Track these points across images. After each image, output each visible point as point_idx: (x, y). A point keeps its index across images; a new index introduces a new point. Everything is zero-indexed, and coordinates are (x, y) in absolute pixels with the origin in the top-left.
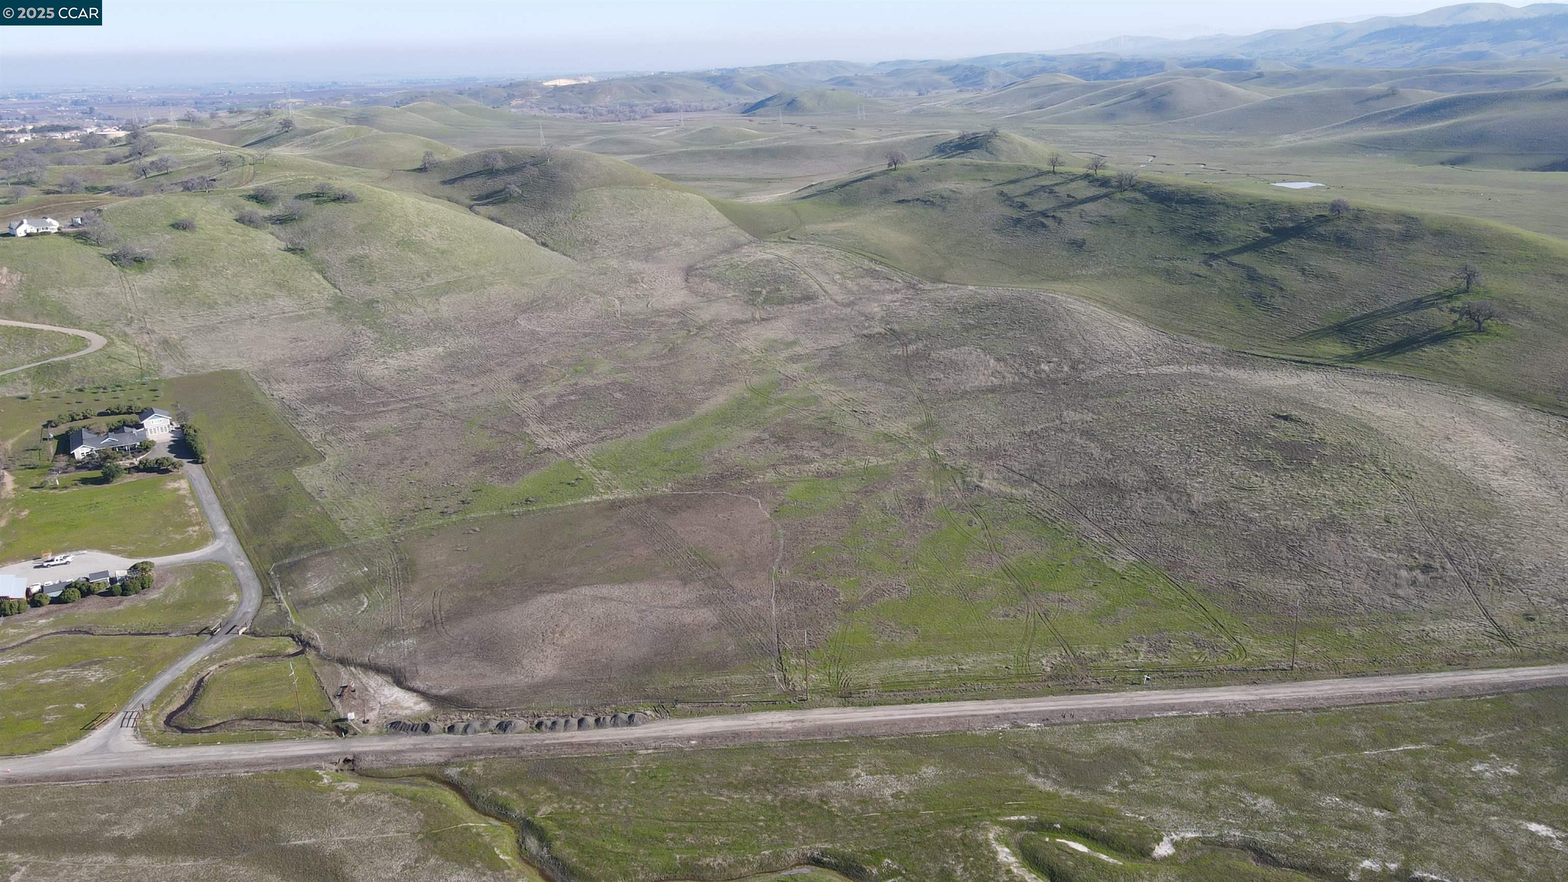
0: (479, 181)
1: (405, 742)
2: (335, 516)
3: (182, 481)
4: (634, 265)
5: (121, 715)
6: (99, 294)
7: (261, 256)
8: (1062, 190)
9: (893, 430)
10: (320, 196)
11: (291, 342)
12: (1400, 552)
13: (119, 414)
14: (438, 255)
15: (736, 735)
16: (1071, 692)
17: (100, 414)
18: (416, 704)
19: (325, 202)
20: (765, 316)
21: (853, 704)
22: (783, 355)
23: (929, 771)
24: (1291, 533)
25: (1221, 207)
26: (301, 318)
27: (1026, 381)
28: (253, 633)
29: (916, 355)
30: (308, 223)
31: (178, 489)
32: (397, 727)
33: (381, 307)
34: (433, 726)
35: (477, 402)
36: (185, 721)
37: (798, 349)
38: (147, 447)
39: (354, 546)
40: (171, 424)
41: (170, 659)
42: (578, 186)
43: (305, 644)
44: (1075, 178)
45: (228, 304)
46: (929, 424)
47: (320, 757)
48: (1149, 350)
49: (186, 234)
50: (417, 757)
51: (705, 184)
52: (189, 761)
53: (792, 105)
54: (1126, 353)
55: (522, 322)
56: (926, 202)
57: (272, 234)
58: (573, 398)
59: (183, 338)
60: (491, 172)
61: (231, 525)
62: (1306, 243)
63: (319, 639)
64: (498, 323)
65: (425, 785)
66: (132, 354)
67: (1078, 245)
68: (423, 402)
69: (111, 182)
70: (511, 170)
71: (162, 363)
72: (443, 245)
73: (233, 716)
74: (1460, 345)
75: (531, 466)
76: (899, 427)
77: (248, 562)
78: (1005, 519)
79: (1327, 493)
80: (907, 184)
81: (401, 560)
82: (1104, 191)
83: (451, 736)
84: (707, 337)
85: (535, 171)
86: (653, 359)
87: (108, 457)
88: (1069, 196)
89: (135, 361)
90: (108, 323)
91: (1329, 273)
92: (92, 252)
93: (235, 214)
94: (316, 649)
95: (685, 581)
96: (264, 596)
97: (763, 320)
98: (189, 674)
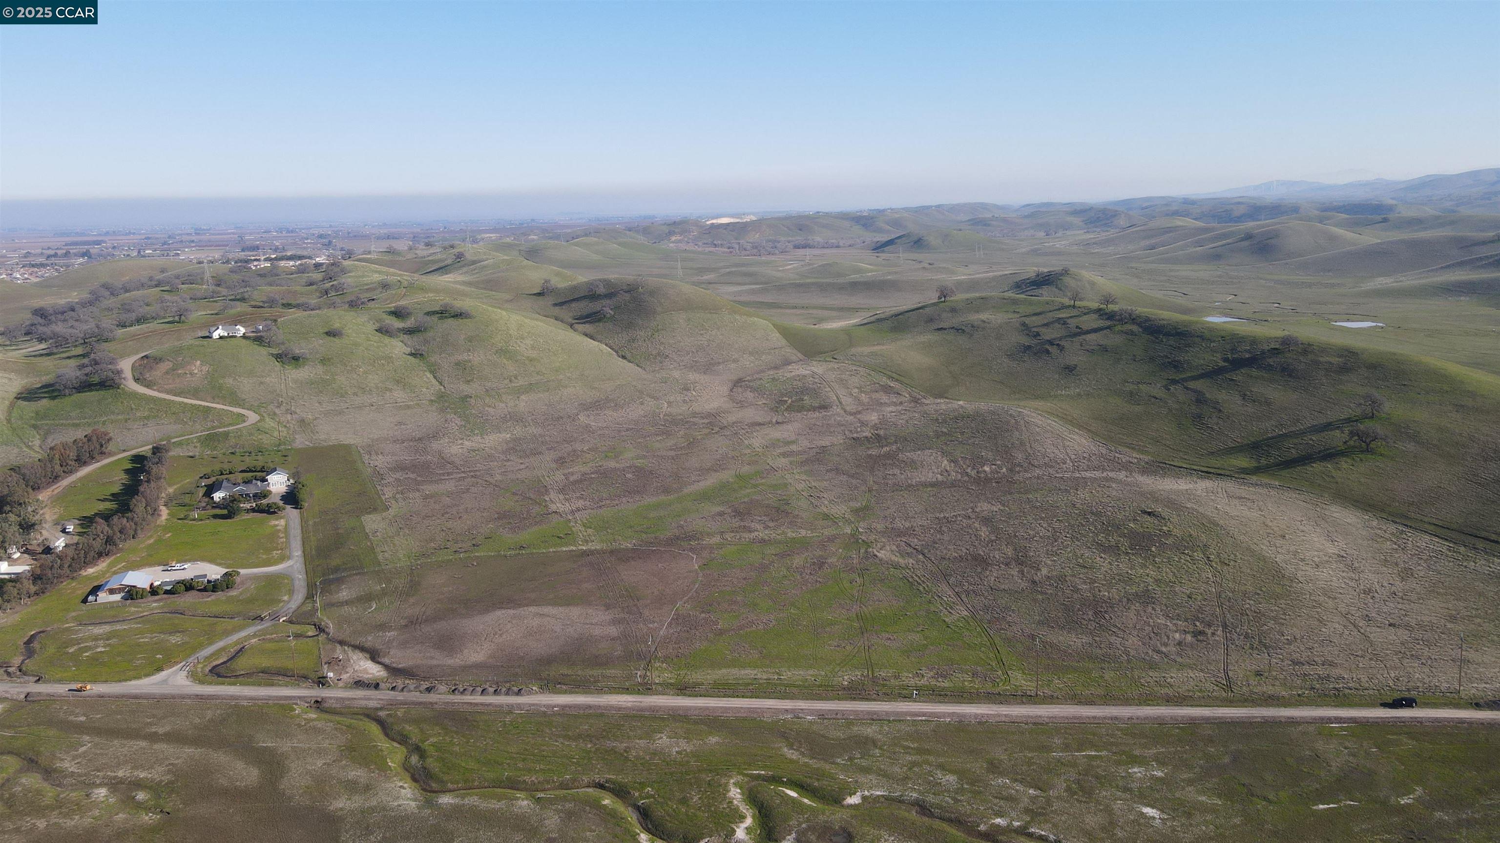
0: (582, 304)
1: (360, 693)
2: (378, 550)
3: (282, 520)
4: (692, 376)
5: (184, 663)
6: (261, 383)
7: (389, 359)
8: (1073, 323)
9: (833, 511)
10: (444, 313)
11: (396, 425)
12: (1186, 620)
13: (255, 471)
14: (527, 362)
15: (590, 707)
16: (854, 699)
17: (242, 471)
18: (378, 672)
19: (446, 317)
20: (780, 420)
21: (685, 695)
22: (779, 451)
23: (713, 740)
24: (1106, 602)
25: (1197, 340)
26: (408, 407)
27: (966, 478)
28: (290, 621)
29: (888, 456)
30: (430, 334)
31: (277, 525)
32: (359, 684)
33: (473, 401)
34: (382, 685)
35: (519, 476)
36: (222, 670)
37: (794, 447)
38: (265, 496)
39: (383, 570)
40: (288, 480)
41: (227, 633)
42: (659, 309)
43: (321, 629)
44: (1089, 311)
45: (355, 394)
46: (866, 508)
47: (300, 698)
48: (1084, 458)
49: (336, 340)
50: (363, 703)
51: (798, 311)
52: (215, 693)
53: (918, 243)
54: (1063, 459)
55: (582, 418)
56: (958, 330)
57: (402, 342)
58: (593, 476)
59: (316, 419)
60: (593, 296)
61: (304, 552)
62: (1254, 372)
63: (331, 628)
64: (562, 418)
65: (361, 720)
66: (275, 428)
67: (1070, 369)
68: (478, 473)
69: (301, 300)
70: (610, 296)
71: (297, 437)
72: (533, 354)
73: (255, 670)
74: (1344, 463)
75: (536, 523)
76: (840, 510)
77: (305, 576)
78: (882, 581)
79: (1152, 573)
80: (950, 315)
81: (411, 581)
82: (1108, 323)
83: (392, 692)
84: (725, 435)
85: (627, 297)
86: (671, 450)
87: (235, 500)
88: (1077, 327)
89: (276, 434)
90: (264, 405)
91: (1265, 398)
92: (264, 351)
93: (377, 325)
94: (328, 634)
95: (608, 607)
96: (307, 598)
97: (777, 423)
98: (237, 643)
